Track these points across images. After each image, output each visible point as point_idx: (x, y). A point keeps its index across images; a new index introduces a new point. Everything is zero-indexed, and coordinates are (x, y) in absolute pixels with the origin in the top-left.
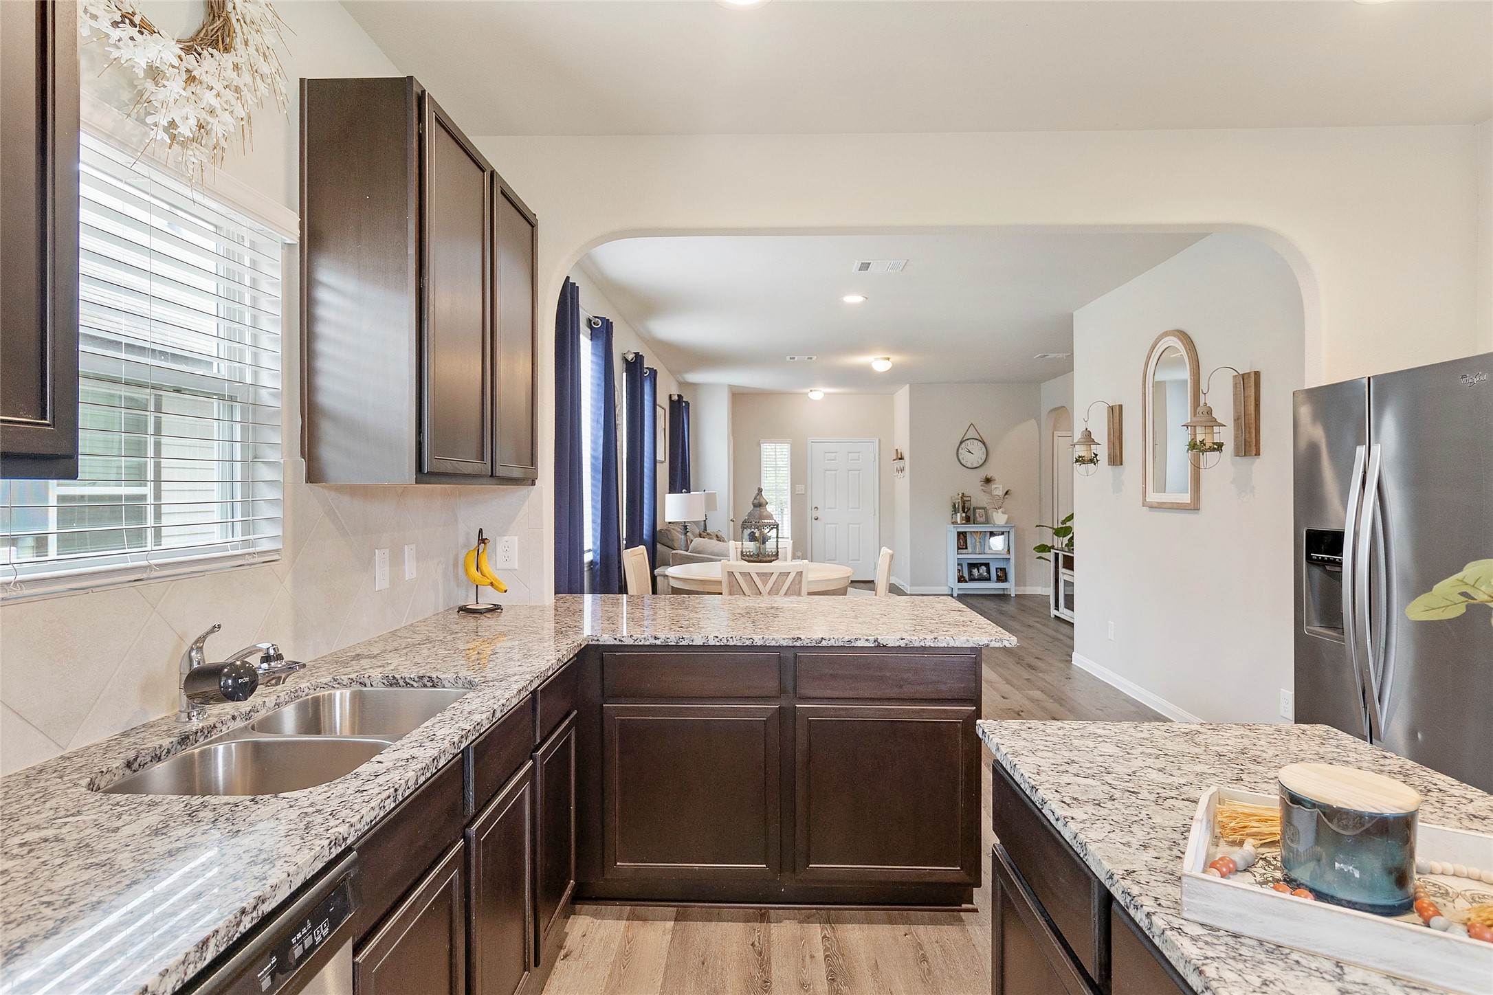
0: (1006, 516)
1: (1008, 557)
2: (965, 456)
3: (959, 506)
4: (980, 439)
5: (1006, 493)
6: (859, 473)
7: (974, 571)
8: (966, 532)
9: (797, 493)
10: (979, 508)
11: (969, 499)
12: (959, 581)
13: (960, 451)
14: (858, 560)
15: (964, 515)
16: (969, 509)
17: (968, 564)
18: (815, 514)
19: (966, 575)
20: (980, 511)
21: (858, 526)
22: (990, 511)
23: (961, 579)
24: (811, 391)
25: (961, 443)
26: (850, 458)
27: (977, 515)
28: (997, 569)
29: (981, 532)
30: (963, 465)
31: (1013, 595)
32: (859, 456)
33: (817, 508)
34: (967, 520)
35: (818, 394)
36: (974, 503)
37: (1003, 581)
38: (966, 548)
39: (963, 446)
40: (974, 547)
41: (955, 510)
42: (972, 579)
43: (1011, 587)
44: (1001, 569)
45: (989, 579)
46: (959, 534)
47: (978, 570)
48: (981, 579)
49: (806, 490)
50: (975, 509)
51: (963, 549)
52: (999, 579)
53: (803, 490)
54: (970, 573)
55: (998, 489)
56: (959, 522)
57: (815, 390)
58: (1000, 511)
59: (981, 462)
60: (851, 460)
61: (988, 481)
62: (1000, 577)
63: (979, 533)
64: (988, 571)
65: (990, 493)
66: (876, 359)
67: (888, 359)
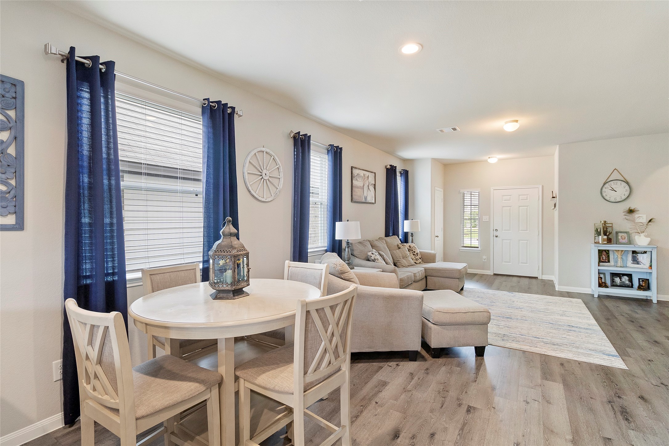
0: (649, 239)
1: (650, 271)
2: (608, 193)
3: (600, 231)
4: (625, 180)
5: (650, 221)
6: (527, 208)
7: (616, 279)
8: (608, 251)
9: (484, 220)
10: (621, 232)
11: (611, 225)
12: (600, 285)
13: (604, 189)
14: (526, 263)
15: (605, 237)
16: (610, 233)
17: (610, 273)
18: (496, 233)
19: (609, 282)
20: (623, 234)
21: (526, 241)
22: (633, 235)
23: (602, 285)
24: (489, 158)
25: (605, 184)
26: (520, 199)
27: (620, 237)
28: (639, 279)
29: (622, 251)
30: (606, 200)
31: (655, 301)
32: (527, 197)
33: (497, 230)
34: (609, 241)
35: (494, 159)
36: (616, 228)
37: (644, 290)
38: (609, 262)
39: (607, 185)
40: (616, 262)
41: (598, 233)
42: (614, 285)
43: (653, 295)
44: (643, 280)
45: (632, 286)
46: (600, 252)
47: (620, 279)
48: (623, 286)
49: (490, 218)
50: (617, 233)
51: (606, 262)
52: (640, 288)
53: (488, 219)
54: (613, 281)
55: (641, 218)
56: (600, 242)
57: (492, 157)
58: (642, 235)
59: (624, 197)
60: (522, 200)
61: (631, 211)
62: (642, 286)
63: (620, 252)
64: (631, 280)
65: (633, 221)
66: (506, 123)
67: (517, 121)
